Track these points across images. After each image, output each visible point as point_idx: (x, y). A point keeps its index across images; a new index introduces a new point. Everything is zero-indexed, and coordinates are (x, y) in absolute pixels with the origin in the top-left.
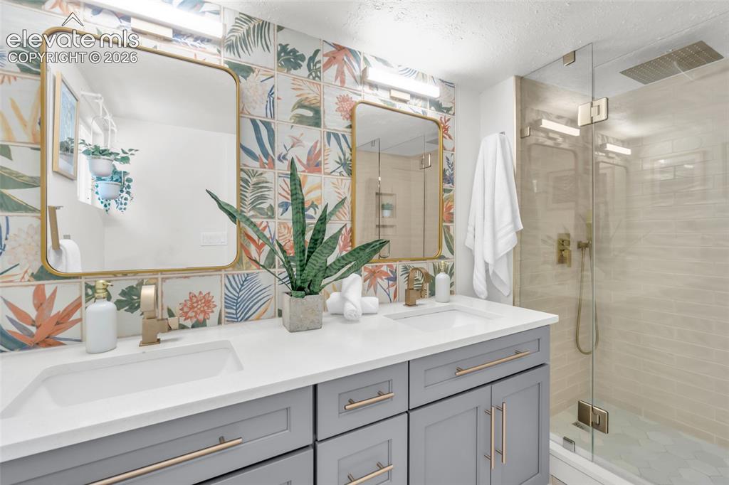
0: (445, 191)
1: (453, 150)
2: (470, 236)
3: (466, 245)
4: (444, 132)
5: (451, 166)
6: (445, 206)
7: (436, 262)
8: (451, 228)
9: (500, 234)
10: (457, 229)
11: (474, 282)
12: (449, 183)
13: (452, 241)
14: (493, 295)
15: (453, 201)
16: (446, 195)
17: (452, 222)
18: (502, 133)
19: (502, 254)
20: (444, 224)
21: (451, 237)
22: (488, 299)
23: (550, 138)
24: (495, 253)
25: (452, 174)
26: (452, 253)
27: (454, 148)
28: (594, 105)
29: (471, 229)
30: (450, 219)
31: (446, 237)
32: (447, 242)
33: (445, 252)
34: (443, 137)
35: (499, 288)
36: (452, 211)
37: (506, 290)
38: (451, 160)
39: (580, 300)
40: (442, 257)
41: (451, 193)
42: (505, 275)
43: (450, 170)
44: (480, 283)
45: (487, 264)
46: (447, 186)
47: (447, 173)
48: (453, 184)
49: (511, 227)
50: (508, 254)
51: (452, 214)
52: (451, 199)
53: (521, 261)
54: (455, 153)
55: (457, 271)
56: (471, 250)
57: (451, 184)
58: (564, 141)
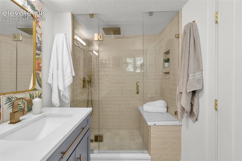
0: (37, 54)
1: (41, 34)
2: (50, 78)
3: (48, 82)
4: (36, 23)
5: (41, 42)
6: (36, 62)
7: (31, 93)
8: (40, 74)
9: (66, 78)
10: (43, 75)
11: (52, 100)
12: (39, 51)
13: (41, 81)
14: (62, 105)
15: (41, 60)
16: (37, 56)
17: (41, 71)
18: (65, 34)
19: (66, 87)
20: (37, 72)
21: (40, 78)
22: (60, 106)
23: (78, 44)
24: (64, 86)
25: (41, 46)
26: (41, 87)
27: (42, 34)
28: (99, 35)
29: (50, 75)
30: (40, 69)
31: (37, 79)
32: (38, 81)
33: (37, 87)
34: (36, 26)
35: (64, 101)
36: (40, 65)
37: (67, 101)
38: (40, 39)
39: (88, 100)
40: (35, 89)
41: (40, 56)
42: (67, 94)
43: (40, 44)
44: (55, 100)
45: (59, 91)
46: (38, 52)
47: (38, 45)
48: (41, 52)
49: (70, 74)
50: (68, 86)
51: (41, 67)
52: (40, 59)
53: (73, 88)
54: (42, 36)
55: (43, 96)
56: (50, 84)
57: (40, 52)
58: (81, 46)
